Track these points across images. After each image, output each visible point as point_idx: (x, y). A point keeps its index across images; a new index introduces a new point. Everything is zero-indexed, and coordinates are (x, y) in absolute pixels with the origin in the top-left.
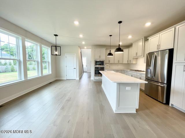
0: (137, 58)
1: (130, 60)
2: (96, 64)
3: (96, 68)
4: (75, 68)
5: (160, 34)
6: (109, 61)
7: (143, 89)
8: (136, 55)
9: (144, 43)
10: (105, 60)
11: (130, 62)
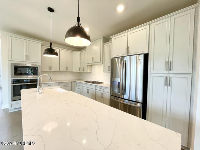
0: (92, 66)
1: (83, 68)
3: (14, 82)
5: (129, 33)
6: (50, 68)
8: (93, 61)
9: (103, 45)
10: (40, 64)
11: (83, 70)
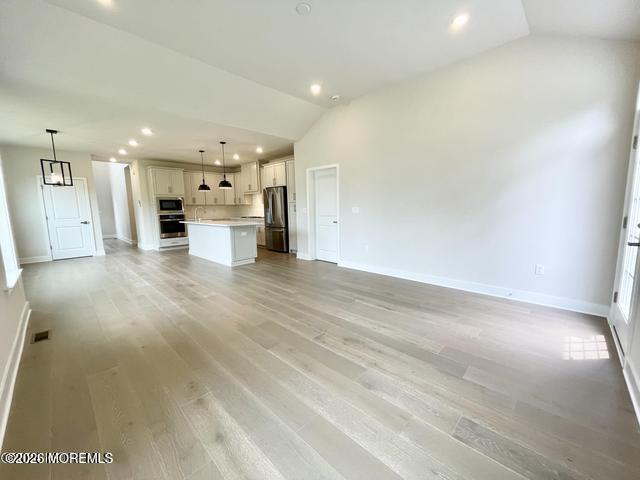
0: (251, 195)
1: (239, 199)
2: (162, 208)
3: (161, 217)
4: (86, 223)
6: (194, 200)
7: (264, 244)
8: (250, 189)
10: (184, 196)
11: (240, 202)
